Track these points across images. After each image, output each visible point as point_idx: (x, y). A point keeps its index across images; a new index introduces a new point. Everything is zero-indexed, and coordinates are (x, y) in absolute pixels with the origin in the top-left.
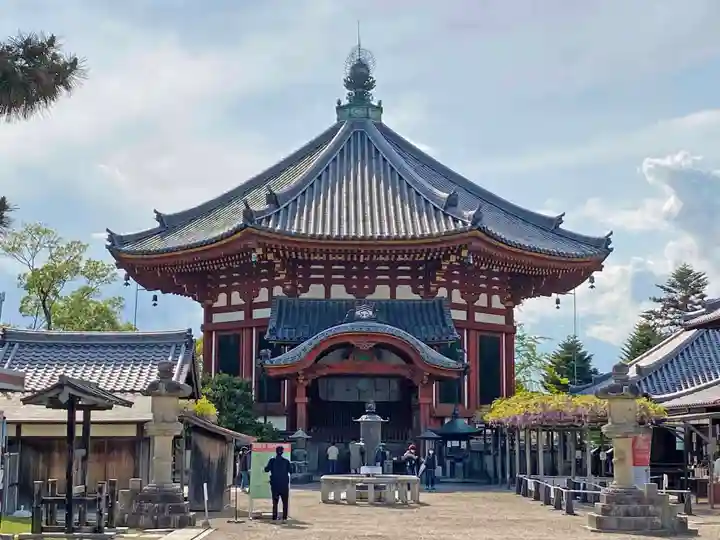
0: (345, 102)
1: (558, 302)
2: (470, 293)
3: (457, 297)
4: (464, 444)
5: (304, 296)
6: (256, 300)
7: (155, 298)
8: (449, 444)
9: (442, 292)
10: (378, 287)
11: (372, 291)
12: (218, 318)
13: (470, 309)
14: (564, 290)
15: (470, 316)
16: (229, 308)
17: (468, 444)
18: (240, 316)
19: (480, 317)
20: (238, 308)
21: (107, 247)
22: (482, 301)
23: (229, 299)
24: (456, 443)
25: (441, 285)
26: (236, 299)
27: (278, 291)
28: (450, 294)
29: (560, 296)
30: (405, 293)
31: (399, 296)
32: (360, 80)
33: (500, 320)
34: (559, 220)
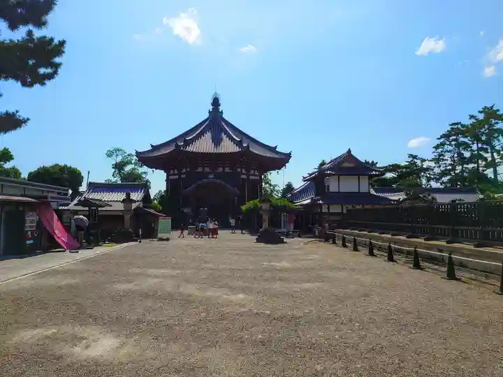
0: (211, 110)
1: (278, 172)
2: (248, 171)
3: (244, 171)
5: (197, 171)
6: (182, 172)
7: (153, 171)
9: (239, 170)
10: (219, 168)
12: (171, 177)
13: (248, 175)
14: (280, 169)
15: (248, 177)
16: (174, 175)
18: (177, 177)
19: (251, 177)
20: (176, 174)
21: (135, 155)
22: (252, 172)
23: (174, 172)
25: (239, 168)
26: (176, 172)
27: (188, 169)
28: (241, 171)
30: (227, 170)
31: (225, 171)
32: (216, 102)
33: (258, 178)
34: (276, 147)
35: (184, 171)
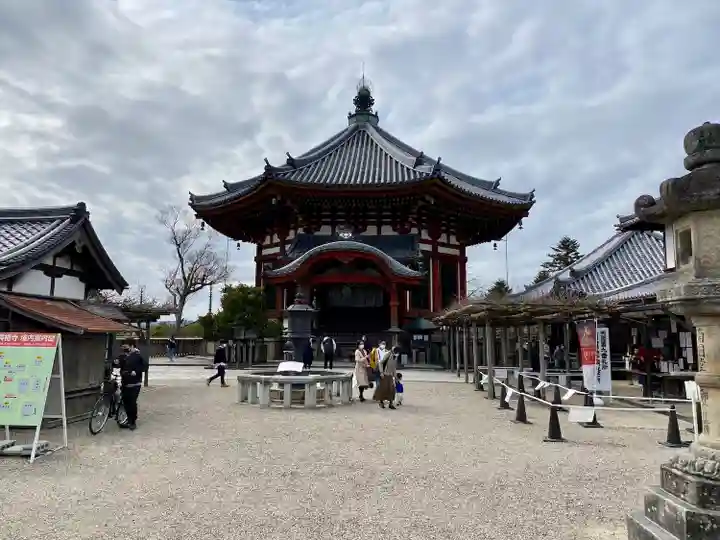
0: (353, 112)
1: (495, 245)
2: (435, 235)
3: (425, 235)
4: (426, 338)
5: (317, 233)
6: (288, 238)
7: (239, 245)
8: (415, 337)
9: (414, 231)
10: (369, 227)
11: (365, 230)
12: (265, 252)
13: (435, 244)
15: (435, 249)
16: (272, 245)
17: (430, 338)
18: (277, 250)
19: (441, 250)
20: (276, 245)
21: (190, 204)
22: (443, 239)
23: (272, 239)
24: (420, 337)
25: (413, 226)
26: (276, 239)
27: (300, 231)
28: (420, 233)
29: (496, 242)
30: (387, 231)
31: (383, 234)
33: (456, 252)
34: (497, 183)
35: (292, 235)
